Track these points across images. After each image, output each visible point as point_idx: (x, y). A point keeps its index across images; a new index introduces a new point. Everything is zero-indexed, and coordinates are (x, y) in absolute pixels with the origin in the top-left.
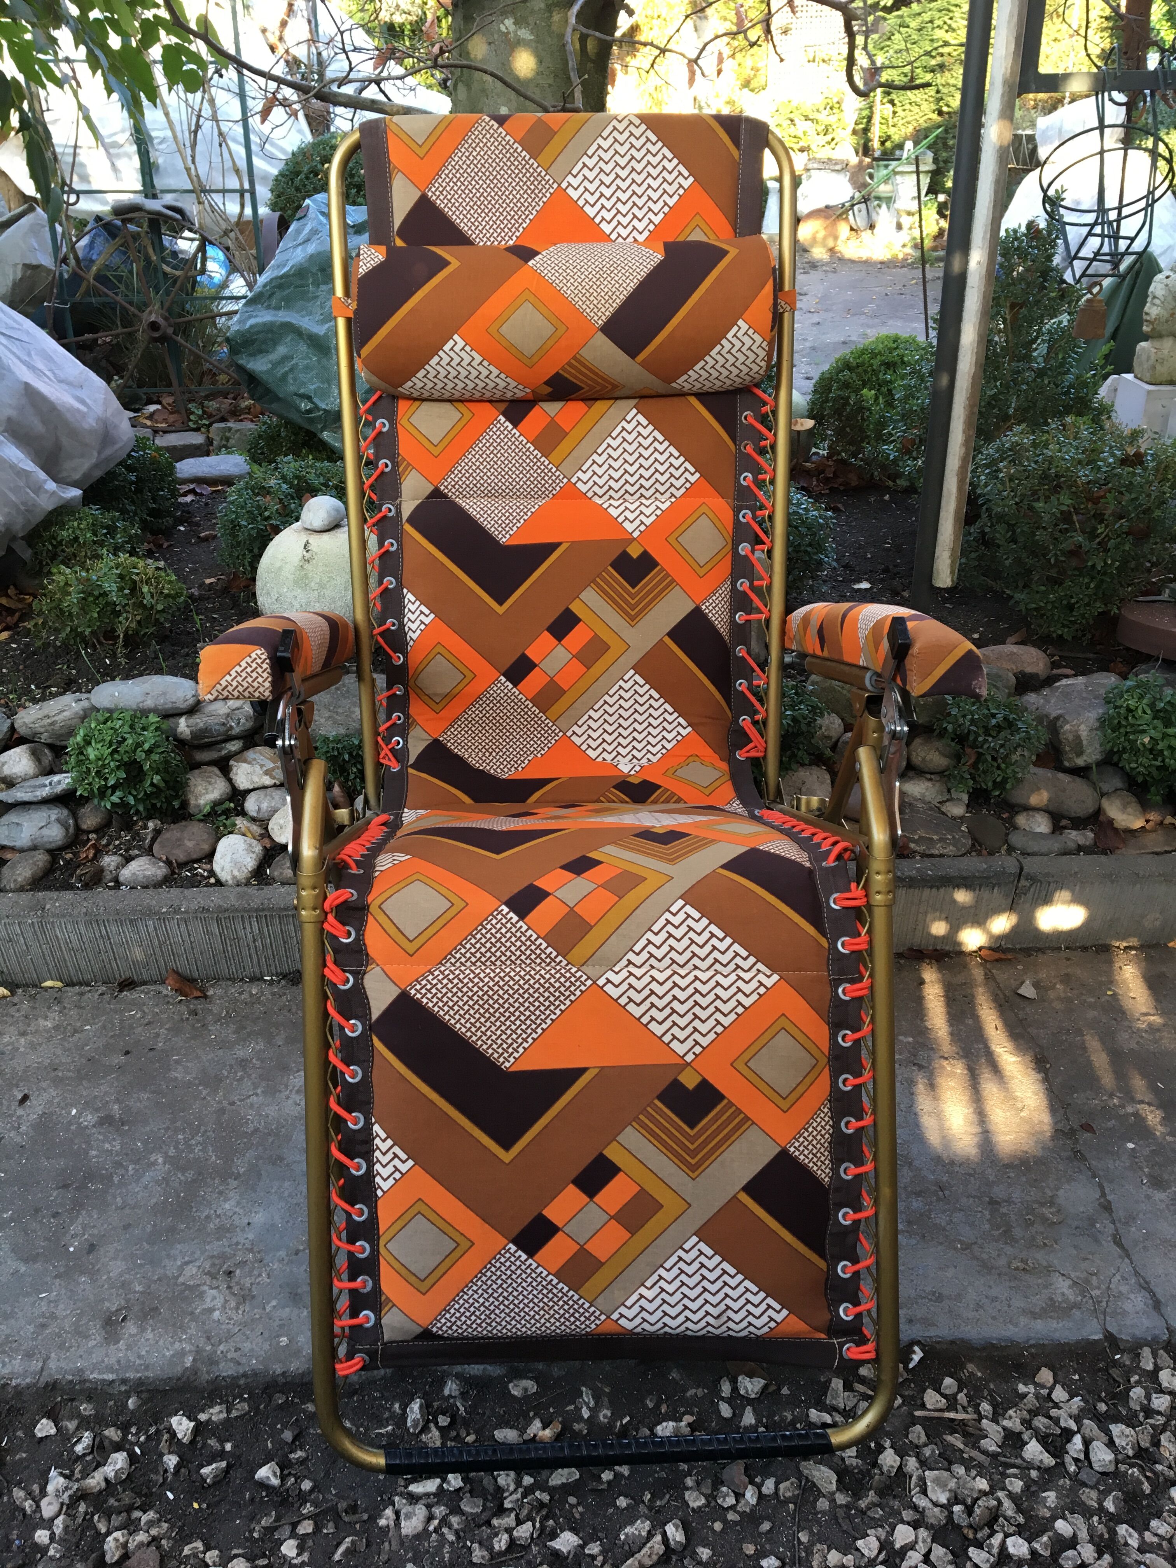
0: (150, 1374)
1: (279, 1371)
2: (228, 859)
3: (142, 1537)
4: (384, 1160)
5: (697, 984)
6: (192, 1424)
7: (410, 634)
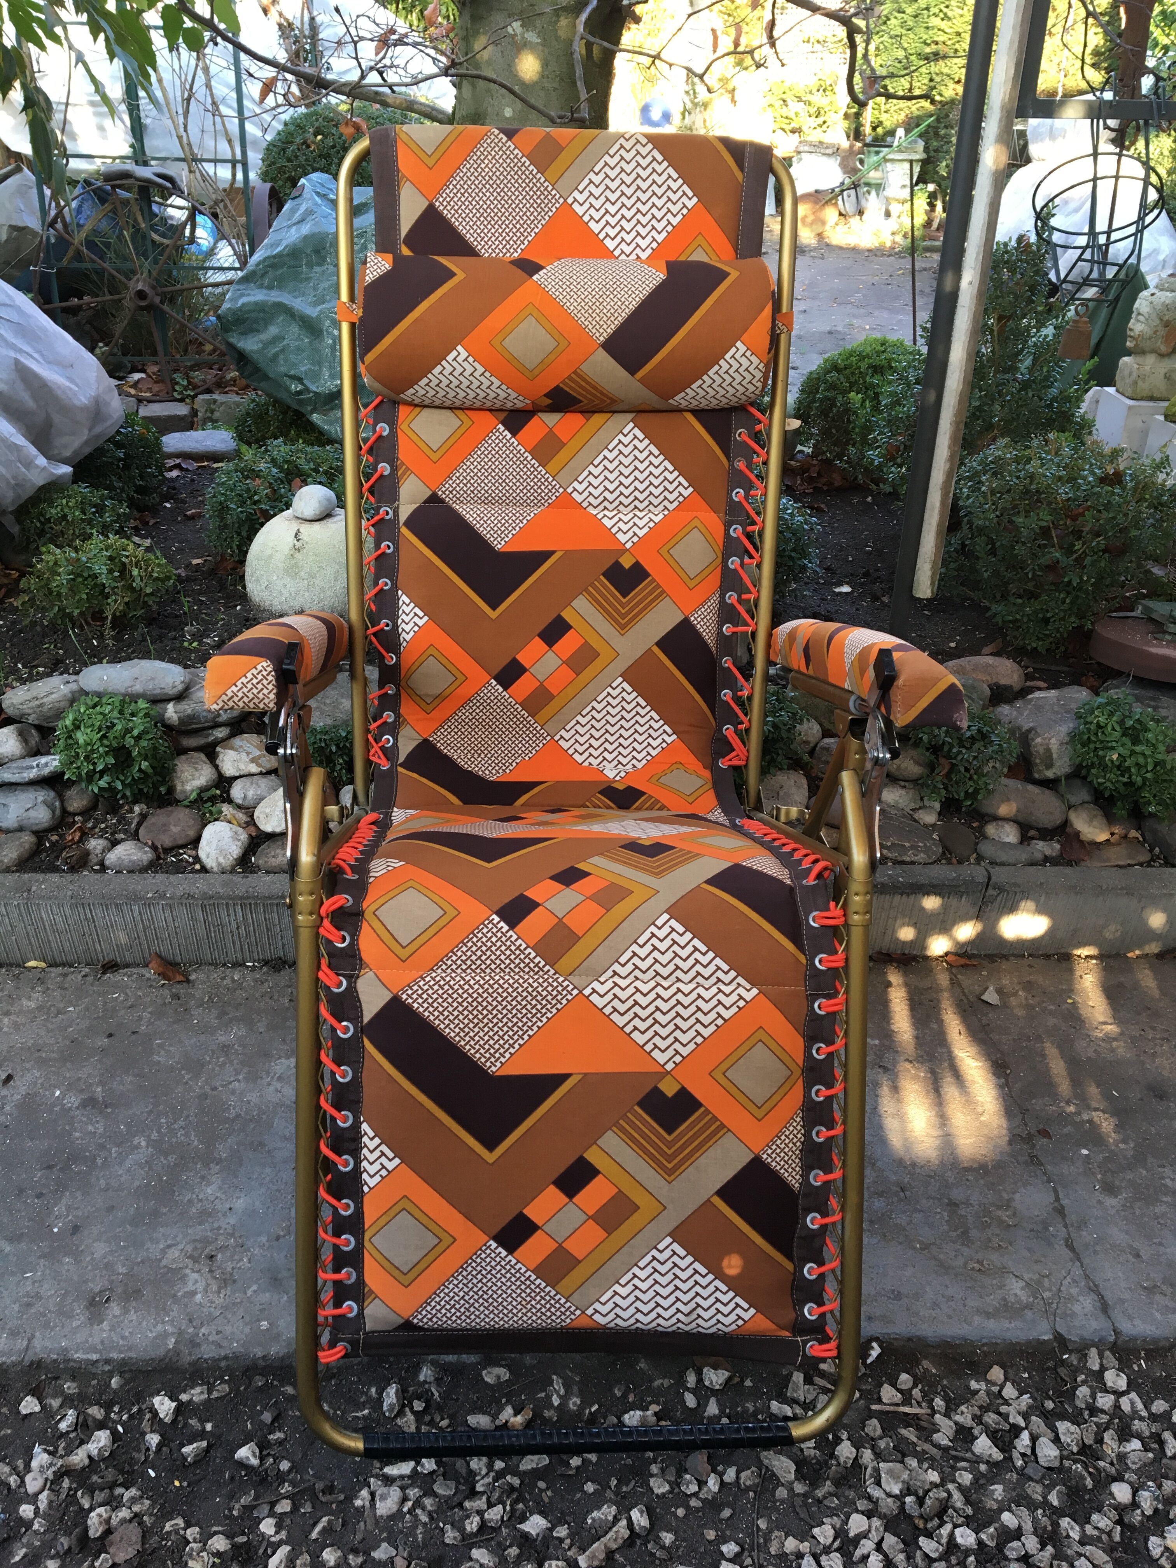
0: (133, 1355)
1: (260, 1354)
2: (214, 846)
3: (124, 1513)
4: (372, 1157)
5: (680, 996)
6: (174, 1404)
7: (404, 635)
